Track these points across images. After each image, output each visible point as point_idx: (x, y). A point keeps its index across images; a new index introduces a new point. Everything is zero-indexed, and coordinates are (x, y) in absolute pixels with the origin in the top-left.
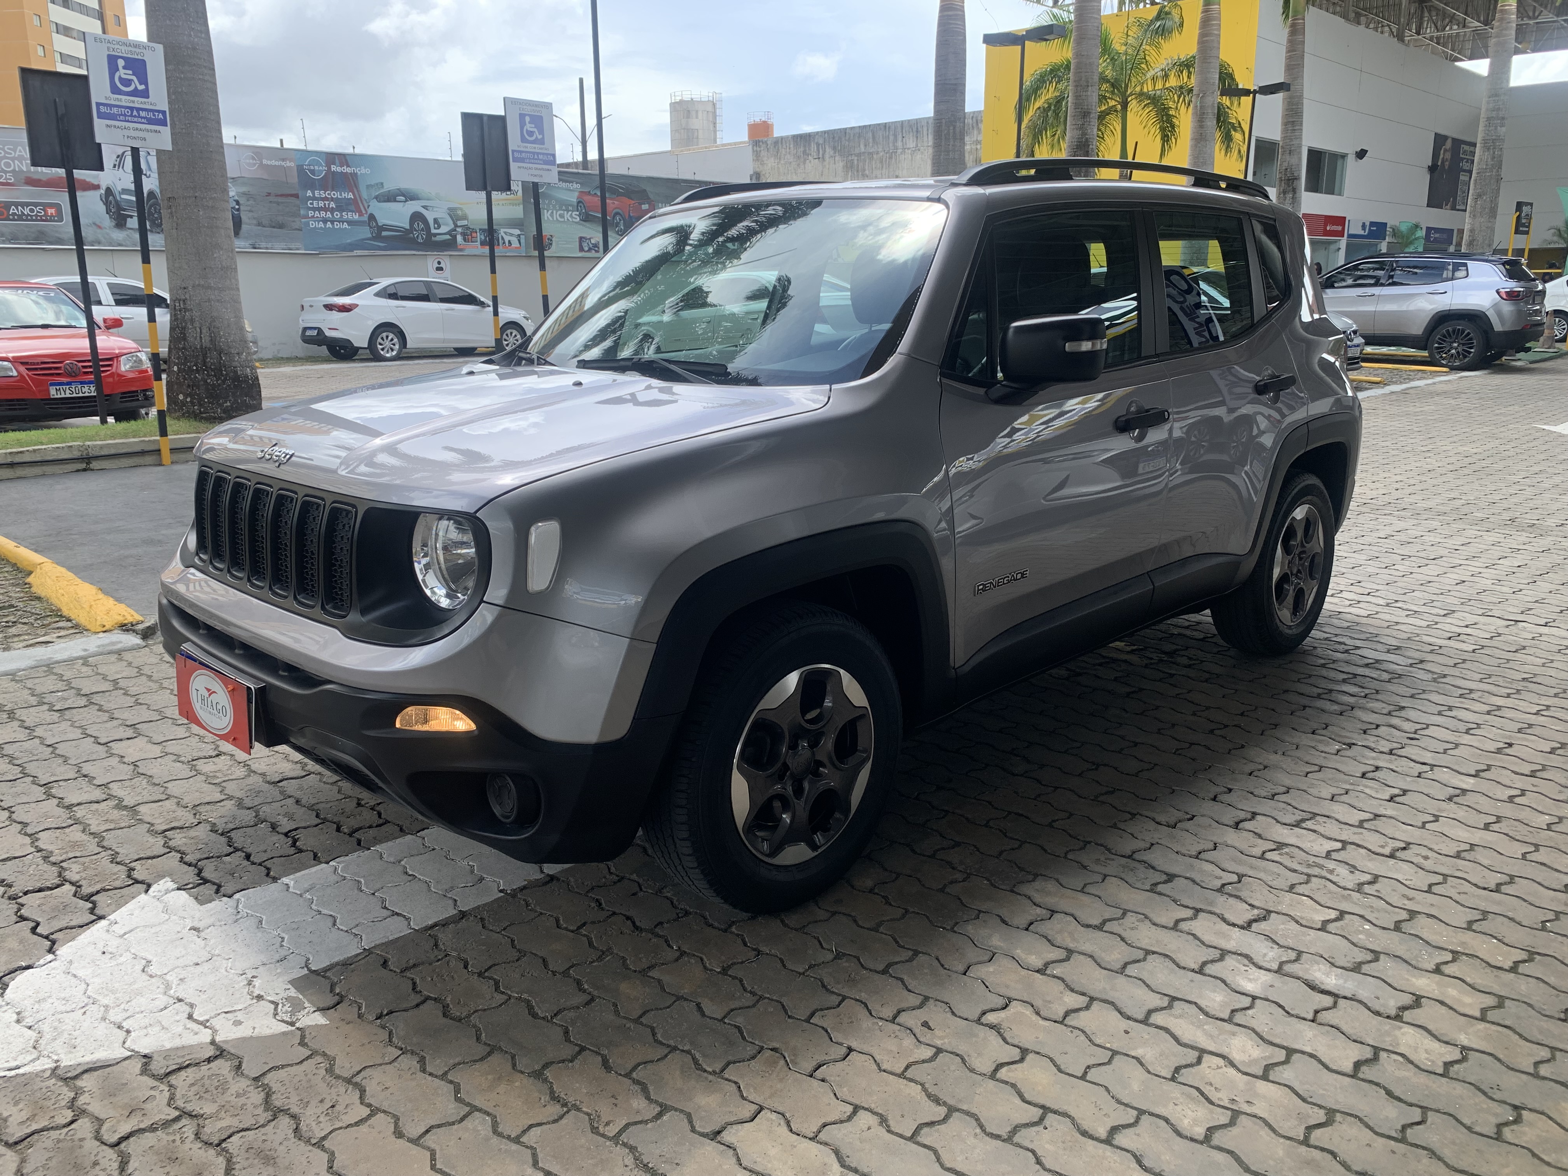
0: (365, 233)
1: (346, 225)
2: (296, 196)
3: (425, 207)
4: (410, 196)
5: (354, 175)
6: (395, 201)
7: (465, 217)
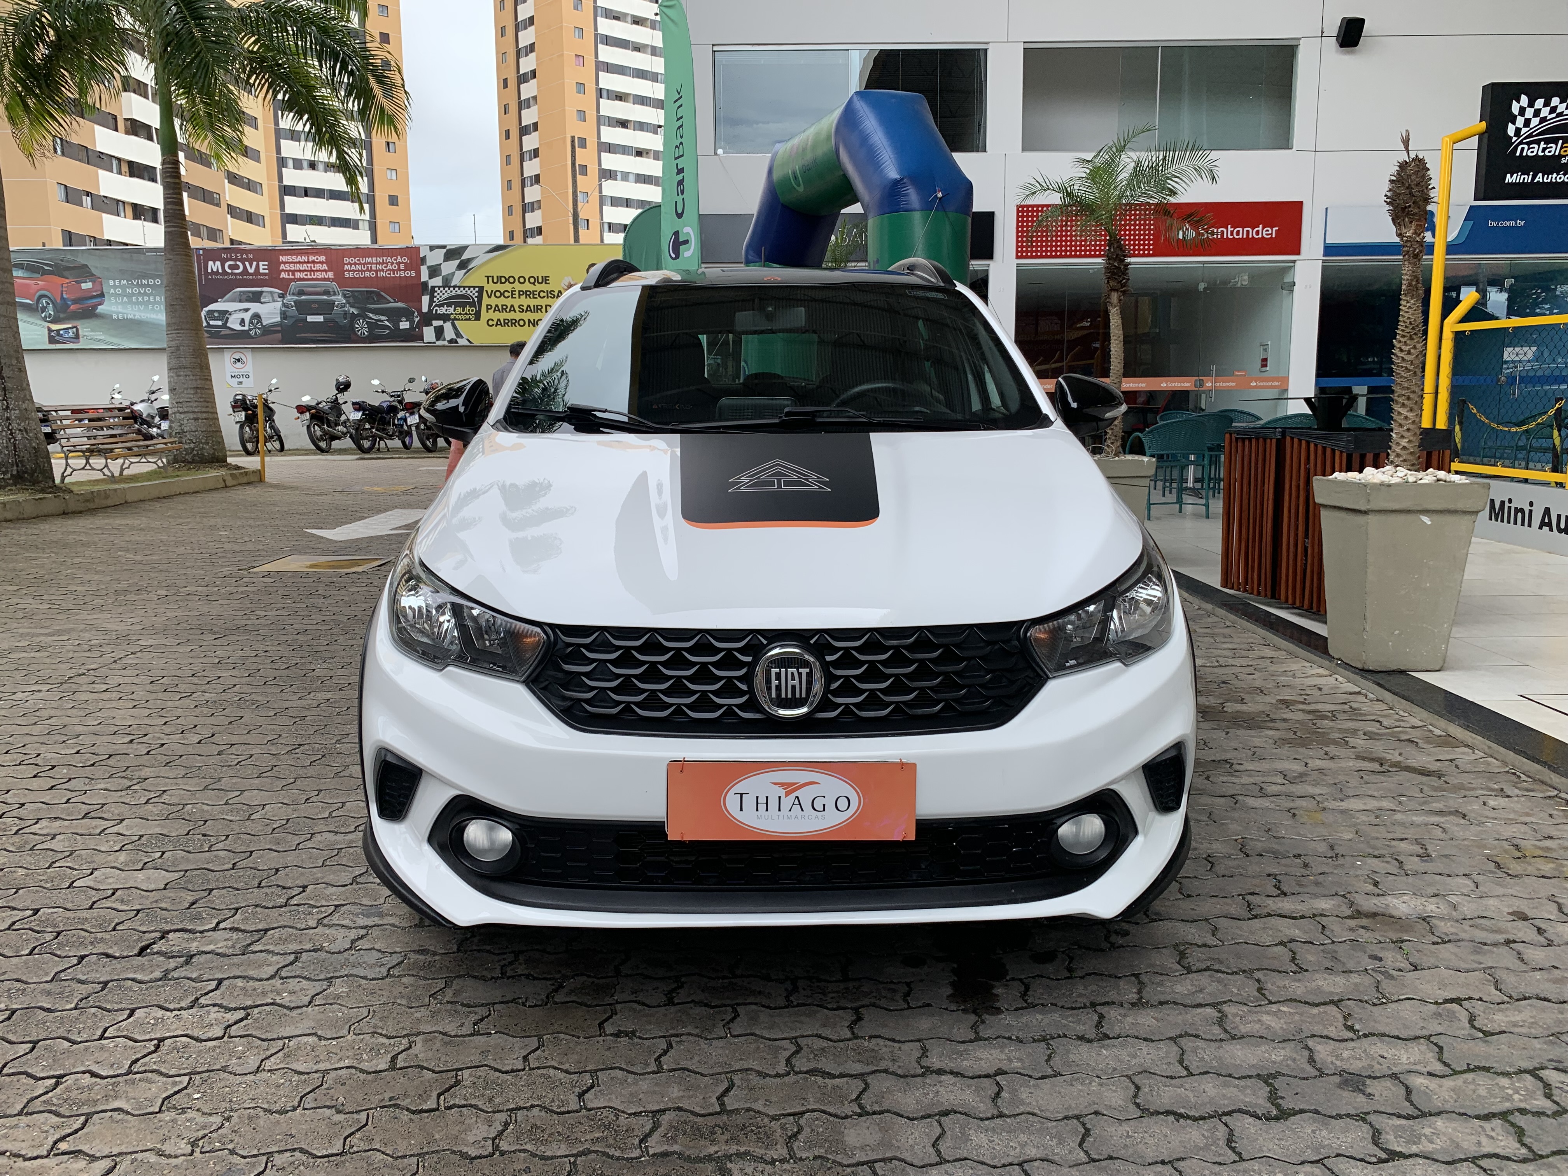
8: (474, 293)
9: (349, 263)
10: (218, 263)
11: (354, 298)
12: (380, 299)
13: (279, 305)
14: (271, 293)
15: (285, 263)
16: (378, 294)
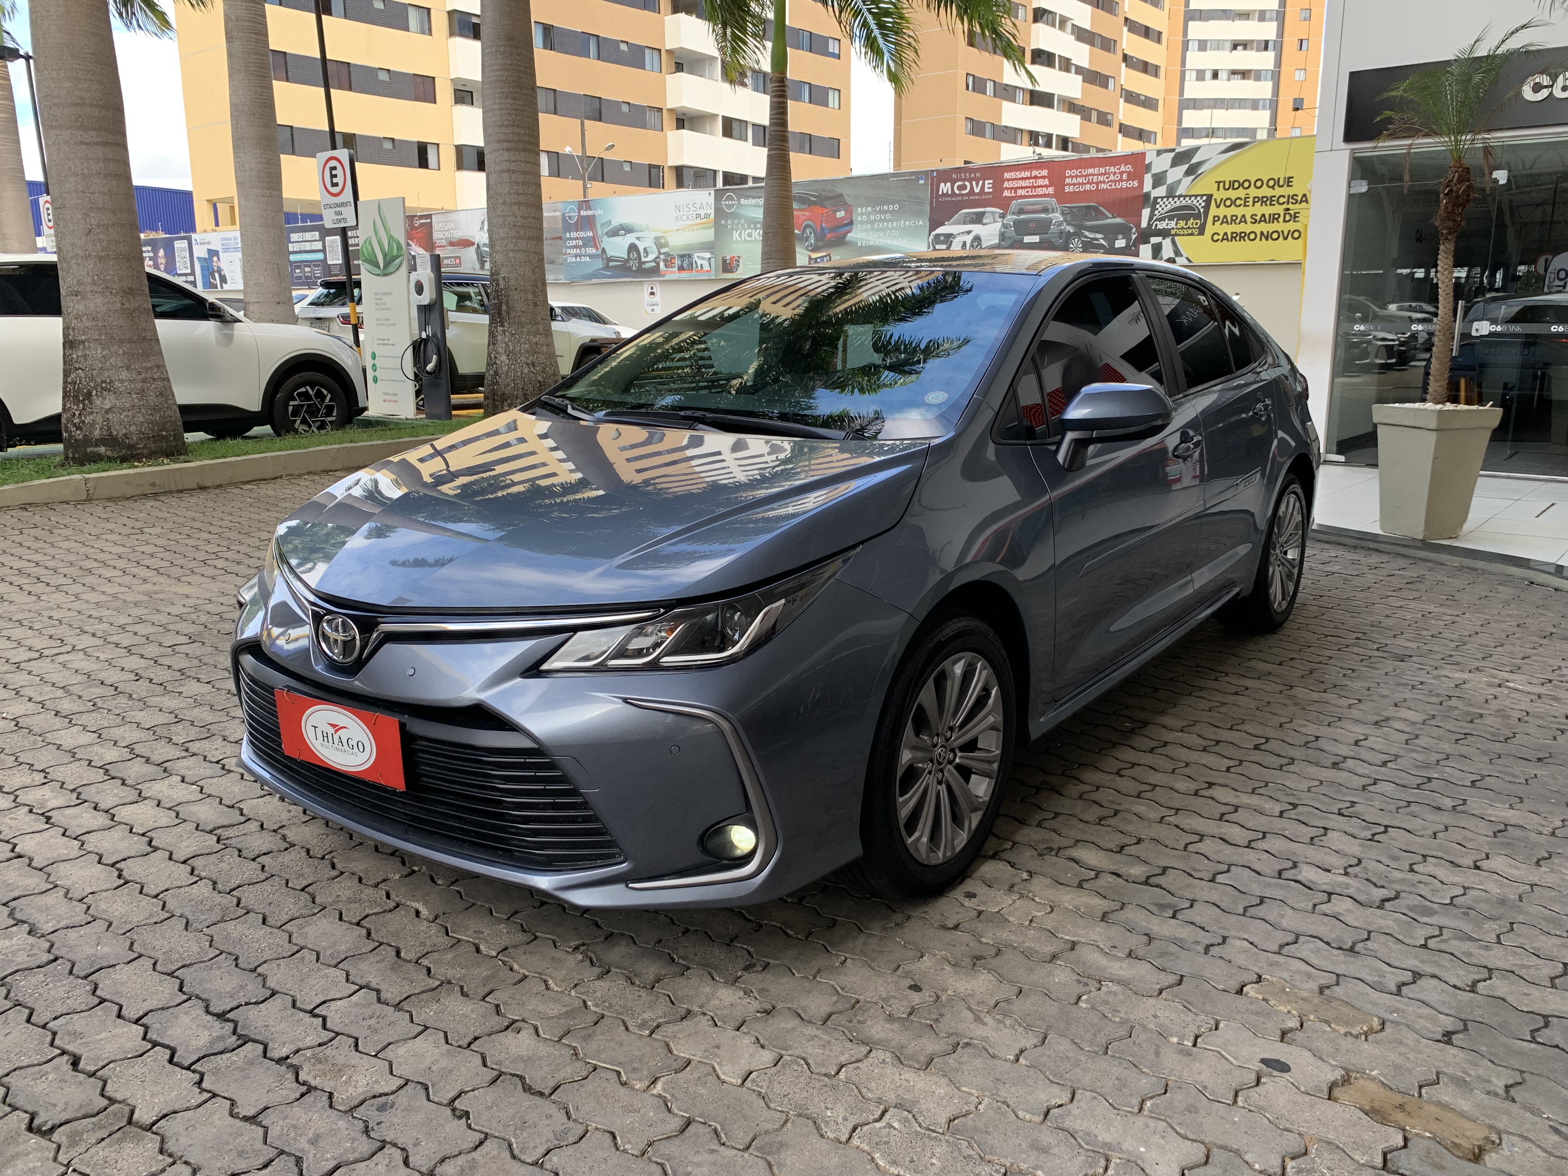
0: (599, 264)
1: (588, 259)
2: (560, 238)
3: (638, 238)
4: (628, 230)
5: (593, 217)
6: (618, 235)
7: (666, 245)
8: (1200, 203)
9: (1071, 176)
10: (949, 184)
11: (1070, 215)
12: (1099, 214)
13: (998, 225)
14: (993, 213)
15: (1009, 180)
16: (1096, 209)
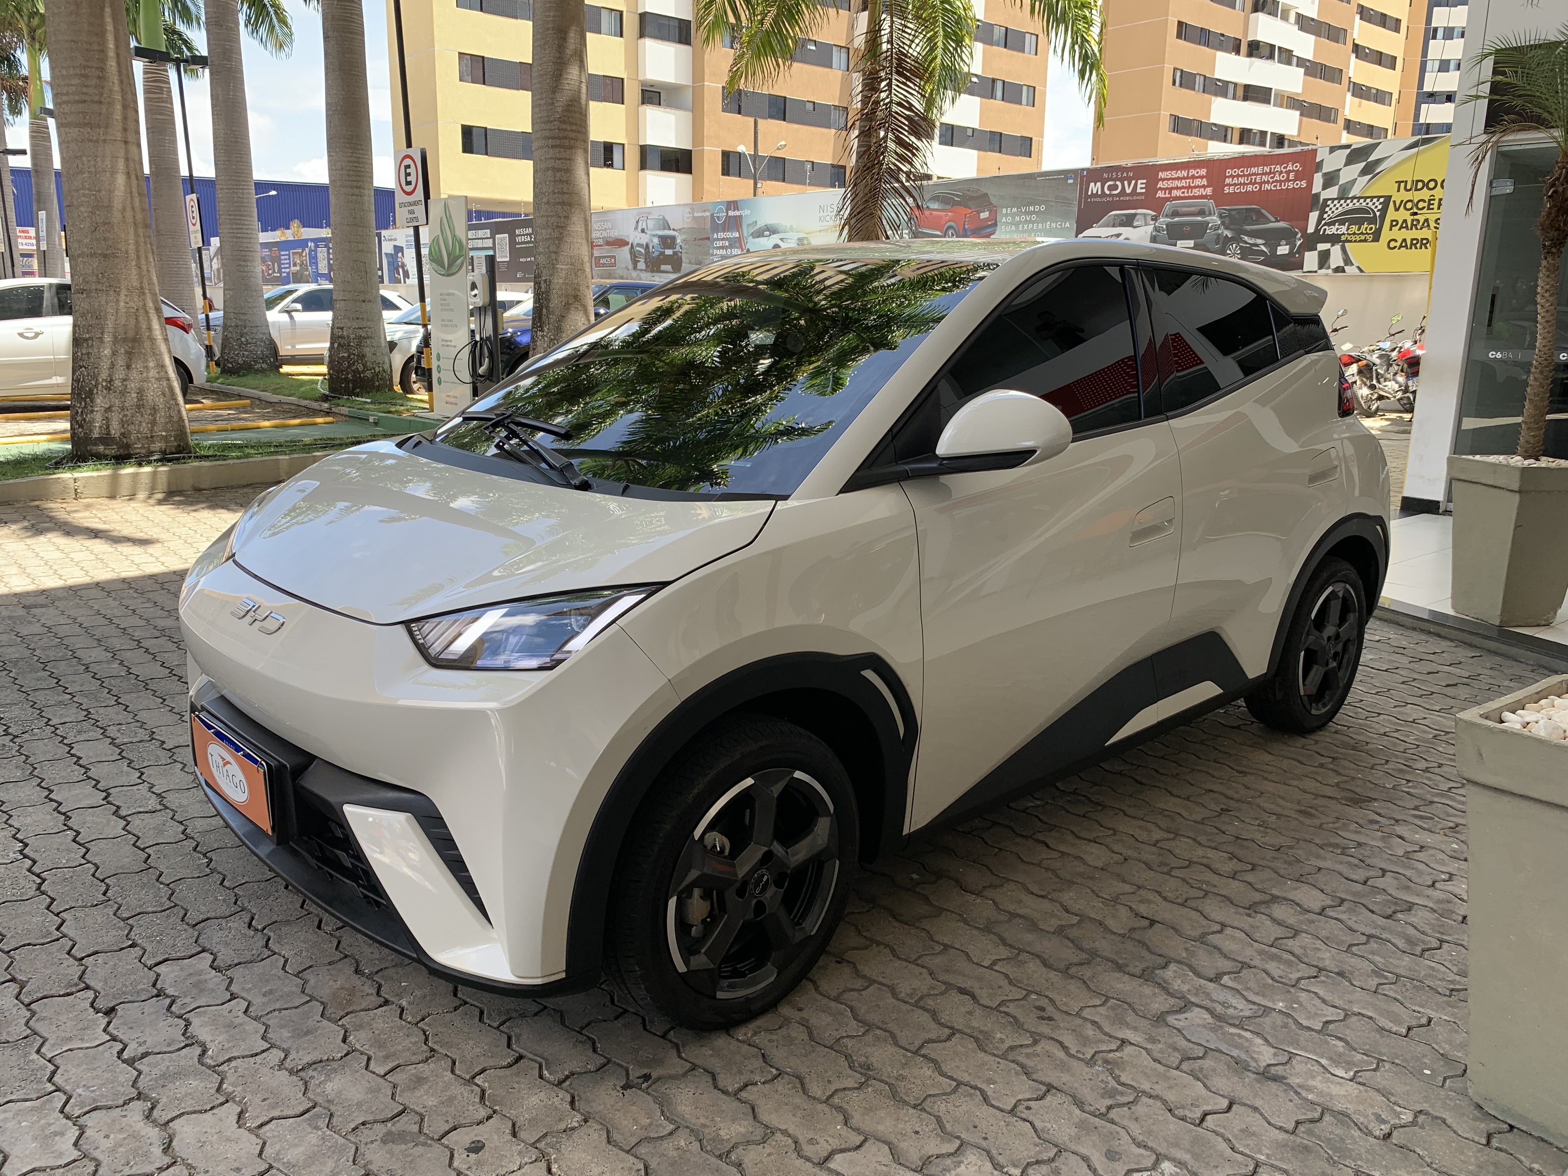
2: (708, 239)
3: (782, 239)
4: (772, 230)
5: (740, 217)
6: (763, 236)
8: (1376, 206)
9: (1232, 177)
10: (1099, 184)
11: (1229, 220)
12: (1260, 218)
13: (1150, 229)
14: (1145, 215)
15: (1163, 180)
16: (1258, 212)
